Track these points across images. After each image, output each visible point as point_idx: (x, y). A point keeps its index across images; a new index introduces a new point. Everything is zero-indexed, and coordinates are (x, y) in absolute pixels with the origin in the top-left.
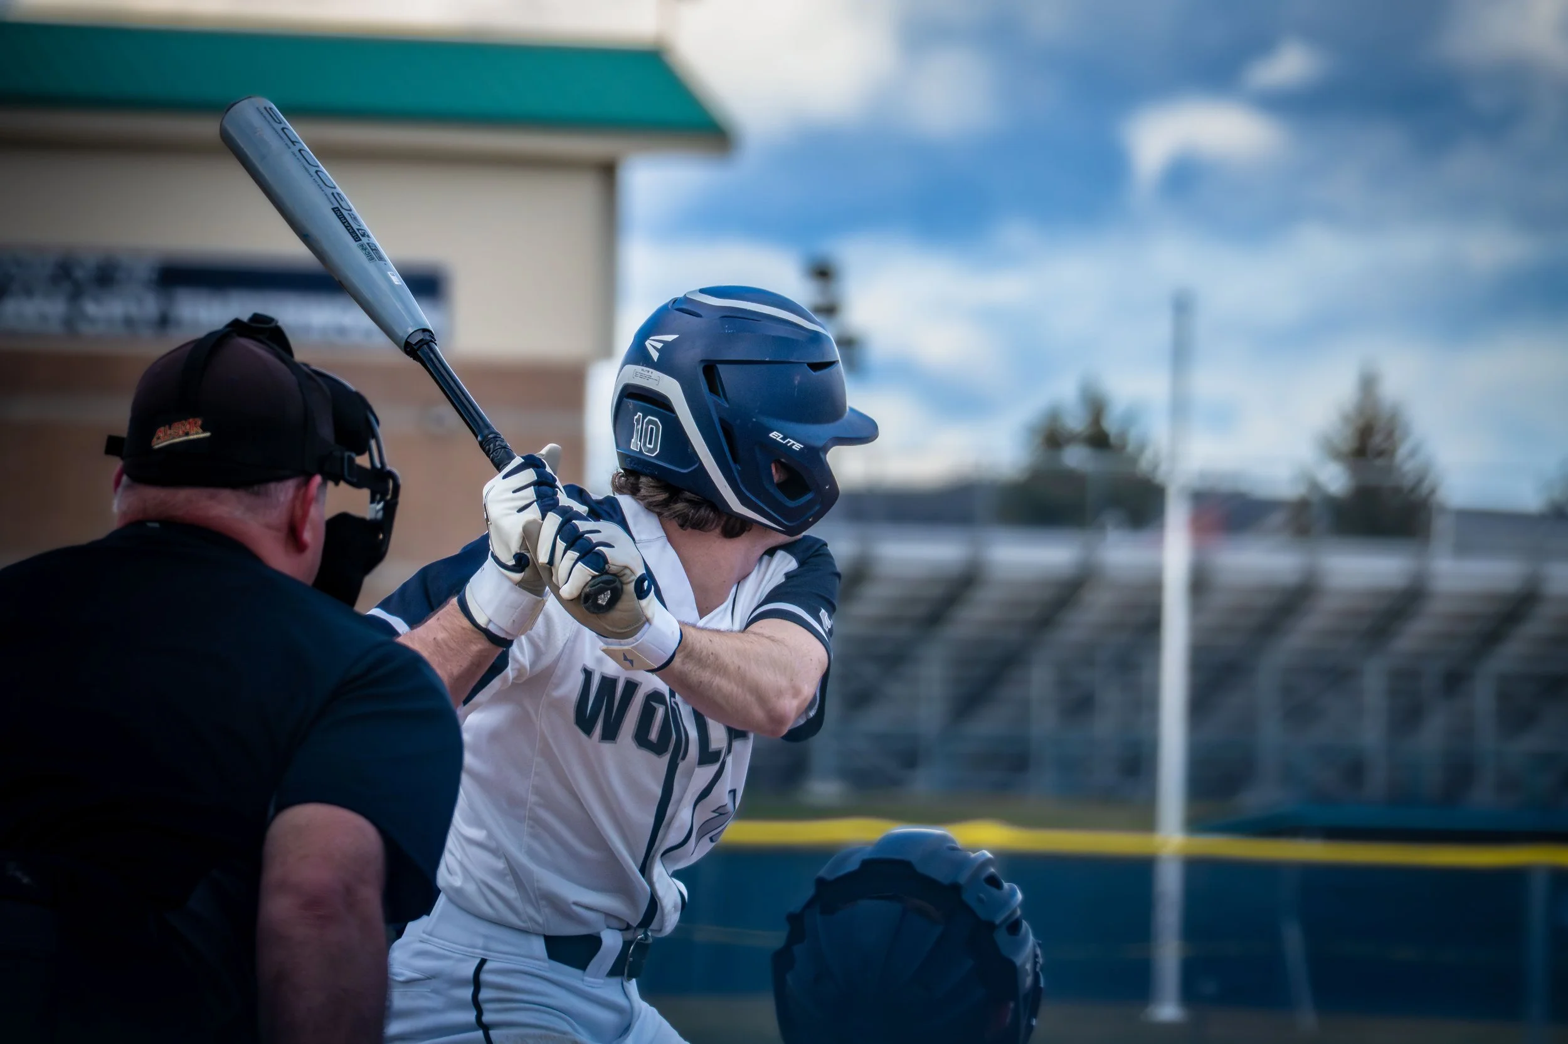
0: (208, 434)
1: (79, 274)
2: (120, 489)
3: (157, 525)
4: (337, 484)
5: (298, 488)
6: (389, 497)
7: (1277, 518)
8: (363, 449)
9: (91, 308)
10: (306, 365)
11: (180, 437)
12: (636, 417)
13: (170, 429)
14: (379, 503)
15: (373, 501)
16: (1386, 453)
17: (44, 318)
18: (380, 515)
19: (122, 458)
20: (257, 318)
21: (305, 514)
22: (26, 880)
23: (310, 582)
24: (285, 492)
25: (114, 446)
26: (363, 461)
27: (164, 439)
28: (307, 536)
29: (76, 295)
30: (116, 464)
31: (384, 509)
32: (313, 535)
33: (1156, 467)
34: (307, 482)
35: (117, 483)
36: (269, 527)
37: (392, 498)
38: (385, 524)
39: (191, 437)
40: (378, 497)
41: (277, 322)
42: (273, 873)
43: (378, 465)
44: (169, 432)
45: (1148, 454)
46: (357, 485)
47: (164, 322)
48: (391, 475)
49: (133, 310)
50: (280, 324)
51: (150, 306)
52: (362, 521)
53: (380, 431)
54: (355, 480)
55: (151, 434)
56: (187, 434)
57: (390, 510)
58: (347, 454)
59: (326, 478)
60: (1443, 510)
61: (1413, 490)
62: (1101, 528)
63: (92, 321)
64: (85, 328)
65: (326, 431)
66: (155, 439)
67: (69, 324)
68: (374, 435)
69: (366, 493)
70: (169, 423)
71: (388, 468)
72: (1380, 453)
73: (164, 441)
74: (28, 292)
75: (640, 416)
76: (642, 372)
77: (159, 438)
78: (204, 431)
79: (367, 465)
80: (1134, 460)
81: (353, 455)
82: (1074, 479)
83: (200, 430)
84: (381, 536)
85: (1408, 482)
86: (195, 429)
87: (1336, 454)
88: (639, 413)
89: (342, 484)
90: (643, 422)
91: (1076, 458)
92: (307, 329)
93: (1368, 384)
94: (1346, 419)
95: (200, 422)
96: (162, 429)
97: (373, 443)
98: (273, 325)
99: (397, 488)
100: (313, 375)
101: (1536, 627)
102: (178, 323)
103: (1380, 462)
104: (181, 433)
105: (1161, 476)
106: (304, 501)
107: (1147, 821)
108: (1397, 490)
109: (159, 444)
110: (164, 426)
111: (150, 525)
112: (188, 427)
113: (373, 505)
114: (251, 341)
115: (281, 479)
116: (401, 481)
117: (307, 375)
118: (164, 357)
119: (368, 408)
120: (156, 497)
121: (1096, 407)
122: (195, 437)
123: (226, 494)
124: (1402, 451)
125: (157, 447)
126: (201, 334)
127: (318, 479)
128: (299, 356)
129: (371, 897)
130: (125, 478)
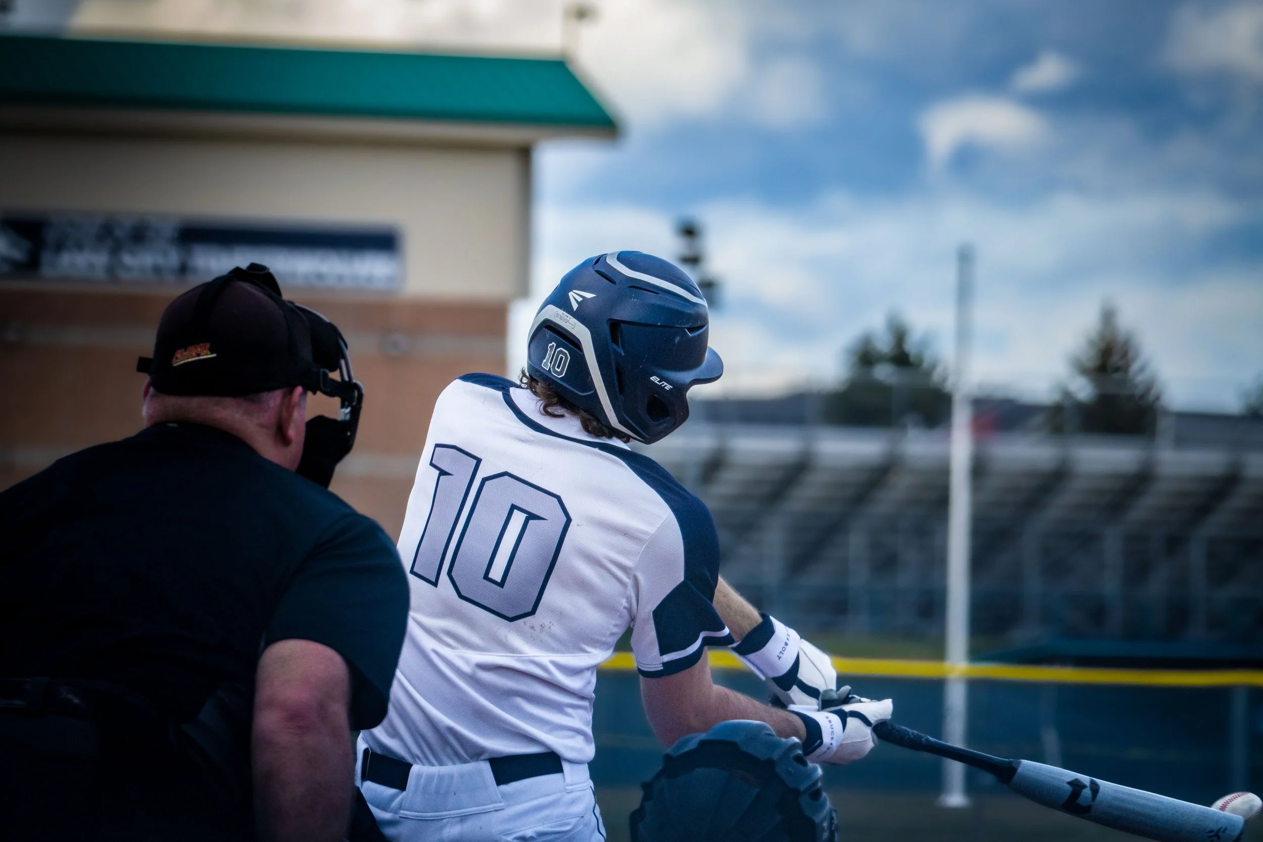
0: (214, 355)
1: (119, 233)
2: (148, 398)
3: (175, 425)
4: (314, 393)
5: (284, 396)
6: (354, 404)
7: (1038, 419)
8: (335, 366)
9: (128, 259)
10: (292, 303)
11: (193, 357)
12: (550, 345)
13: (185, 351)
14: (347, 408)
15: (343, 406)
16: (1123, 369)
17: (91, 266)
18: (348, 417)
19: (150, 373)
20: (254, 267)
21: (290, 415)
22: (76, 701)
23: (294, 467)
24: (274, 399)
25: (143, 365)
26: (335, 376)
27: (183, 358)
28: (292, 432)
29: (116, 249)
30: (145, 379)
31: (351, 412)
32: (296, 432)
33: (945, 379)
34: (291, 392)
35: (146, 393)
36: (262, 426)
37: (356, 405)
38: (352, 424)
39: (202, 357)
40: (347, 403)
41: (269, 269)
42: (264, 693)
43: (346, 378)
44: (185, 353)
45: (939, 371)
46: (331, 394)
47: (183, 269)
48: (356, 387)
49: (161, 261)
50: (272, 271)
51: (173, 258)
52: (334, 421)
53: (348, 353)
54: (328, 390)
55: (172, 355)
56: (199, 355)
57: (355, 414)
58: (322, 370)
59: (306, 388)
60: (1166, 413)
61: (1142, 397)
62: (903, 427)
63: (129, 269)
64: (123, 275)
65: (306, 352)
66: (174, 359)
67: (111, 270)
68: (344, 357)
69: (337, 400)
70: (185, 346)
71: (354, 381)
72: (1117, 370)
73: (181, 361)
74: (80, 247)
75: (553, 345)
76: (563, 316)
77: (177, 358)
78: (212, 353)
79: (338, 378)
80: (928, 374)
81: (327, 371)
82: (883, 389)
83: (209, 352)
84: (349, 434)
85: (1139, 391)
86: (205, 352)
87: (1084, 371)
88: (553, 343)
89: (319, 393)
90: (555, 350)
91: (884, 373)
92: (294, 275)
93: (1108, 316)
94: (1091, 343)
95: (208, 345)
96: (180, 351)
97: (343, 362)
98: (266, 271)
99: (361, 396)
100: (297, 310)
101: (1238, 501)
102: (195, 271)
103: (1116, 376)
104: (194, 354)
105: (949, 386)
106: (288, 407)
107: (939, 652)
108: (1131, 397)
109: (176, 363)
110: (181, 349)
111: (171, 425)
112: (199, 350)
113: (343, 410)
114: (248, 284)
115: (271, 389)
116: (364, 391)
117: (292, 310)
118: (182, 296)
119: (339, 335)
120: (174, 403)
121: (900, 335)
122: (205, 357)
123: (228, 401)
124: (1135, 367)
125: (175, 365)
126: (209, 279)
127: (299, 389)
128: (286, 296)
129: (339, 711)
130: (152, 390)
